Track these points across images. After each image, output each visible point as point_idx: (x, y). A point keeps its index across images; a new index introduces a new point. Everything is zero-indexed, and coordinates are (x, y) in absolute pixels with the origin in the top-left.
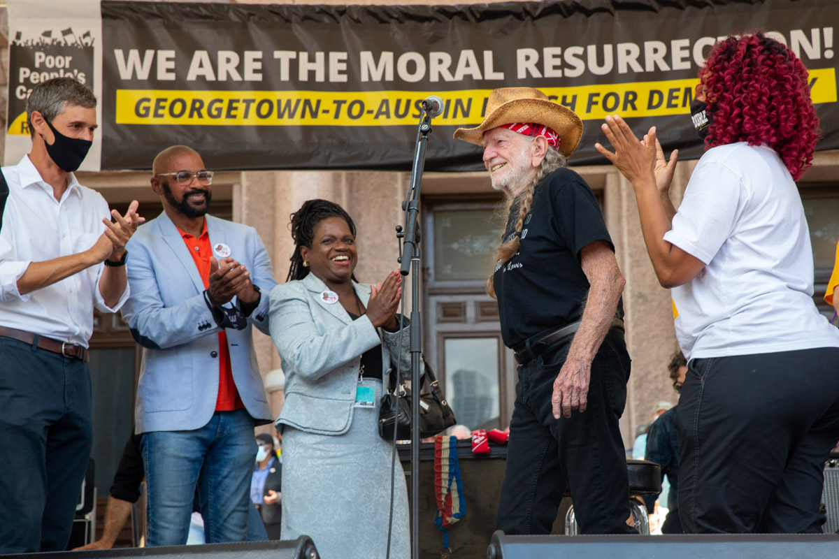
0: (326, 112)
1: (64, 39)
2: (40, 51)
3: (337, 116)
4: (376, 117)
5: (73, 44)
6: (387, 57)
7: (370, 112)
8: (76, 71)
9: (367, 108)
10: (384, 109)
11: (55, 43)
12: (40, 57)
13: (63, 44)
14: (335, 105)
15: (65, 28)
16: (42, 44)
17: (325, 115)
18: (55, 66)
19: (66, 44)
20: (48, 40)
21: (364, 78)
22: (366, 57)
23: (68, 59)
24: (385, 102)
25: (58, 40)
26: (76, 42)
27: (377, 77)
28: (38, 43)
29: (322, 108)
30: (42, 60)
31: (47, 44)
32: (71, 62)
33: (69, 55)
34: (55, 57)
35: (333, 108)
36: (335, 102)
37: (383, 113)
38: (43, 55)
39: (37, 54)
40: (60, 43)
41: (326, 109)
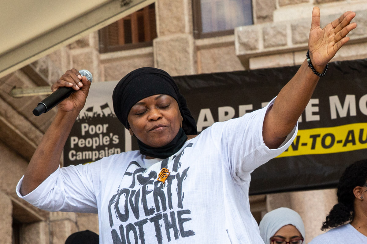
0: (304, 144)
1: (103, 112)
2: (84, 122)
3: (313, 147)
4: (345, 145)
5: (109, 115)
6: (350, 99)
7: (339, 142)
8: (111, 135)
9: (337, 139)
10: (350, 138)
11: (96, 115)
12: (85, 127)
13: (101, 116)
14: (311, 140)
15: (103, 103)
16: (86, 117)
17: (304, 147)
18: (96, 133)
19: (104, 115)
20: (90, 114)
21: (334, 116)
22: (334, 100)
23: (106, 126)
24: (351, 132)
25: (98, 113)
26: (112, 113)
27: (343, 114)
28: (83, 117)
29: (301, 141)
30: (86, 129)
31: (90, 117)
32: (107, 128)
33: (106, 124)
34: (96, 126)
35: (310, 141)
36: (311, 137)
37: (349, 142)
38: (87, 125)
39: (83, 125)
40: (99, 115)
41: (304, 142)
